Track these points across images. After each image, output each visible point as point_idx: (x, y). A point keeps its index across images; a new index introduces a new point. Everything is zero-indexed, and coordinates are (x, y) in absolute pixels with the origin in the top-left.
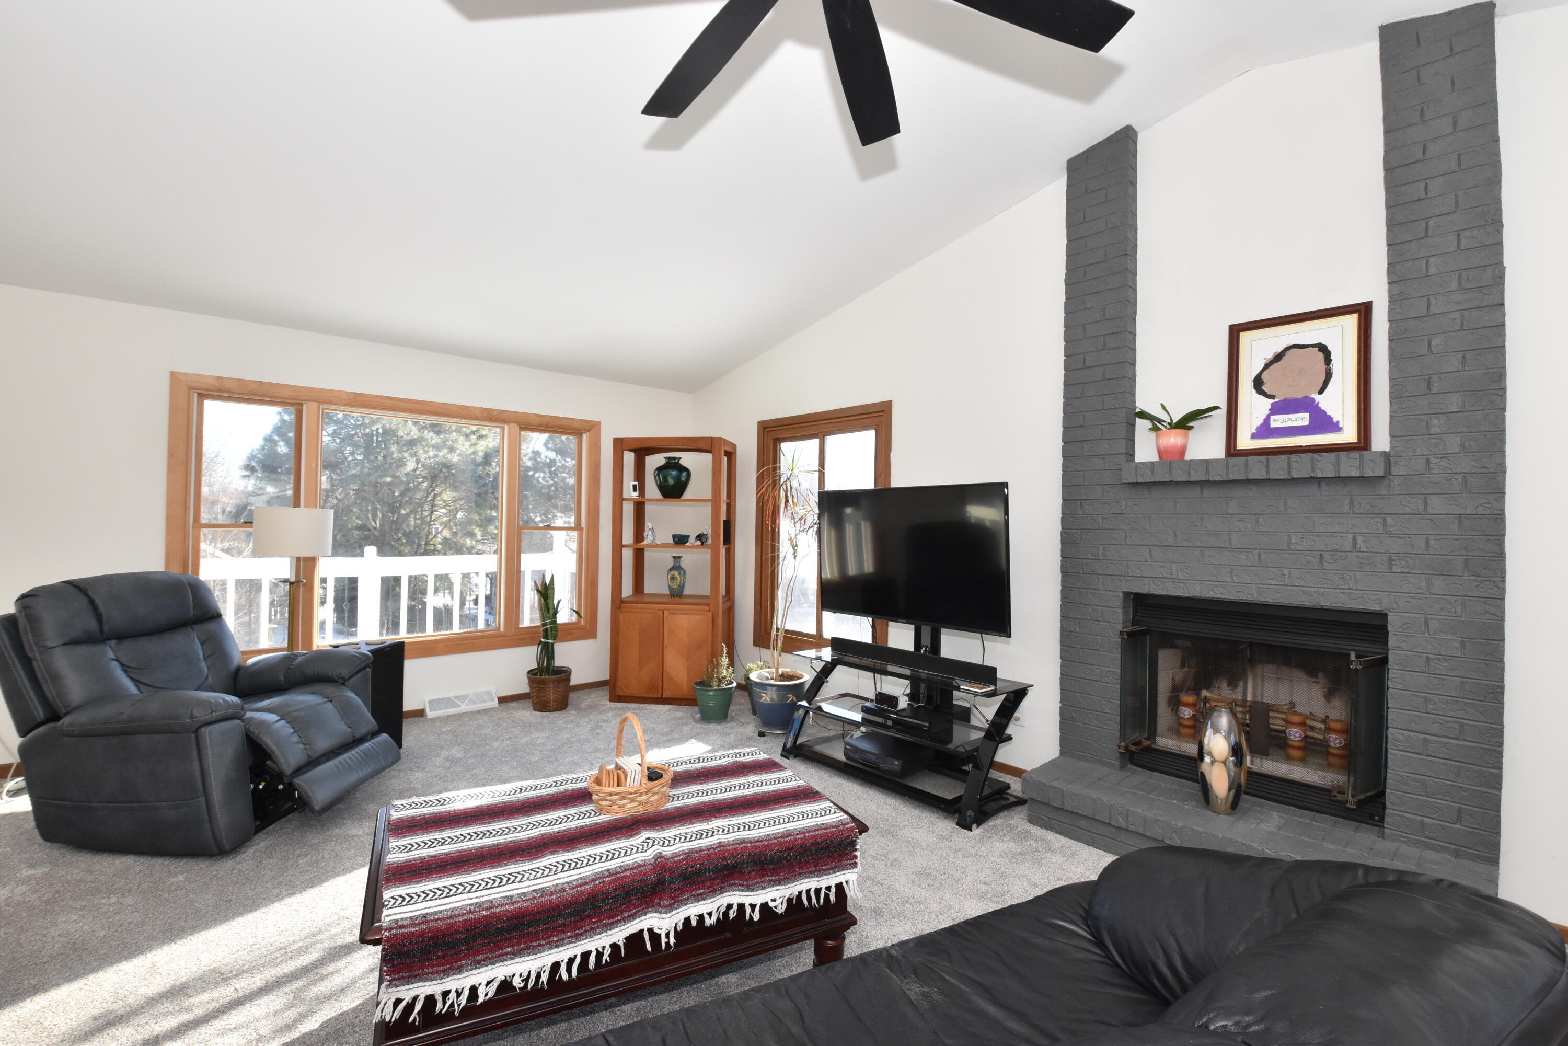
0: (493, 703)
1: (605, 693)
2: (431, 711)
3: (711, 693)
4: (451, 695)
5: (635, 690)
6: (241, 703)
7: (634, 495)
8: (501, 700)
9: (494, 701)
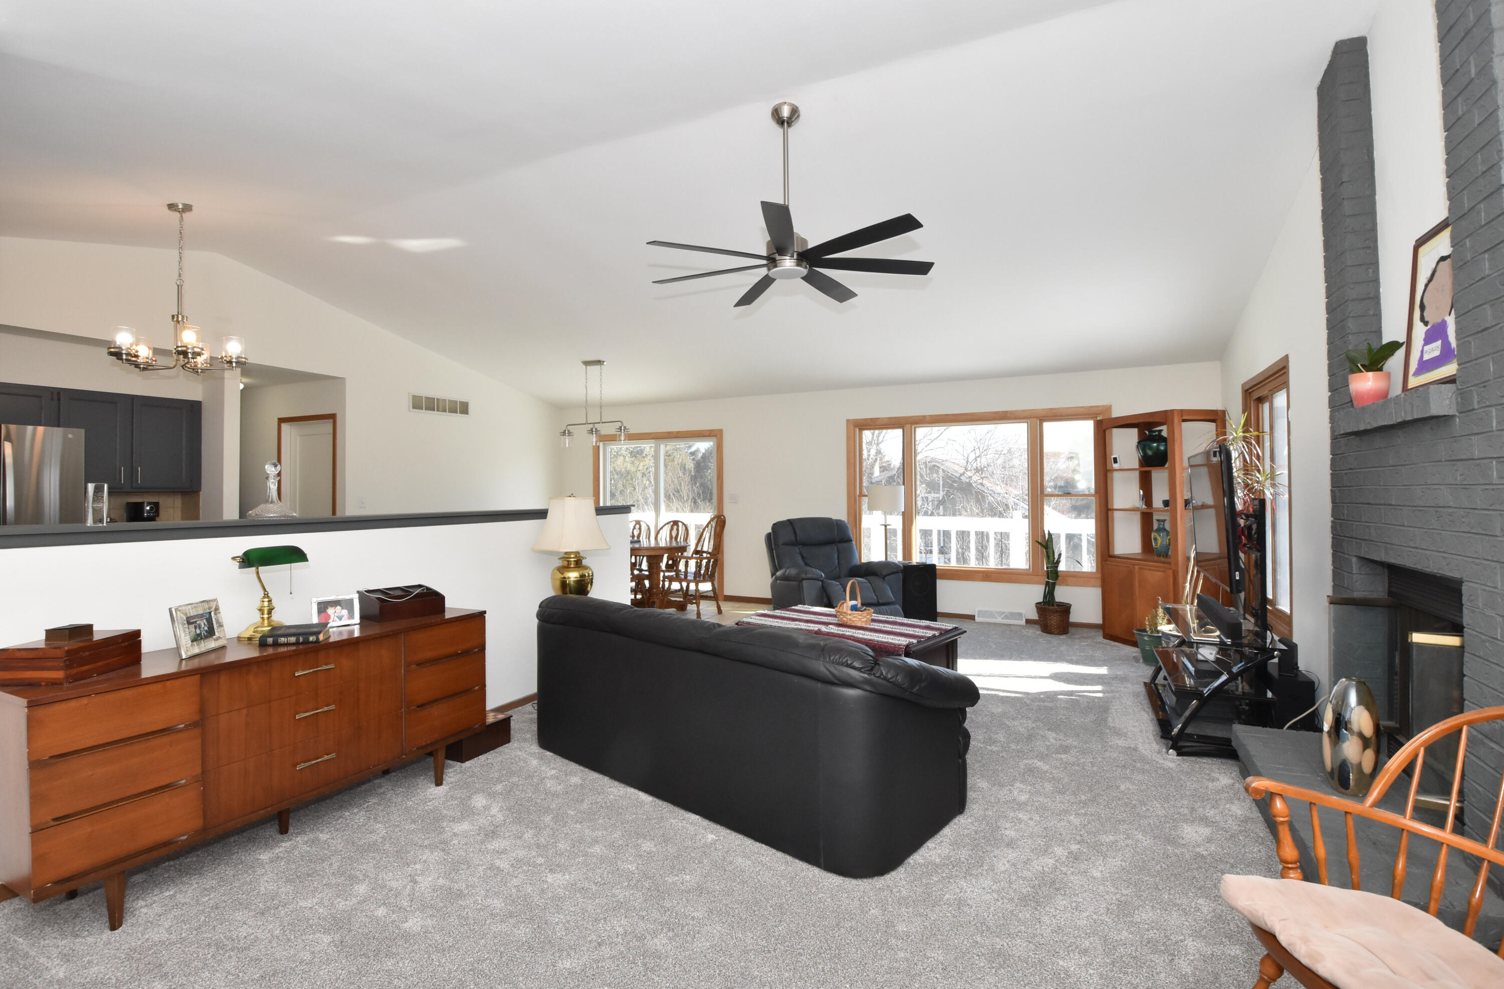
1: (1100, 633)
2: (979, 617)
3: (1146, 638)
4: (993, 609)
5: (1116, 631)
6: (823, 575)
7: (1116, 466)
8: (1028, 621)
9: (1022, 620)
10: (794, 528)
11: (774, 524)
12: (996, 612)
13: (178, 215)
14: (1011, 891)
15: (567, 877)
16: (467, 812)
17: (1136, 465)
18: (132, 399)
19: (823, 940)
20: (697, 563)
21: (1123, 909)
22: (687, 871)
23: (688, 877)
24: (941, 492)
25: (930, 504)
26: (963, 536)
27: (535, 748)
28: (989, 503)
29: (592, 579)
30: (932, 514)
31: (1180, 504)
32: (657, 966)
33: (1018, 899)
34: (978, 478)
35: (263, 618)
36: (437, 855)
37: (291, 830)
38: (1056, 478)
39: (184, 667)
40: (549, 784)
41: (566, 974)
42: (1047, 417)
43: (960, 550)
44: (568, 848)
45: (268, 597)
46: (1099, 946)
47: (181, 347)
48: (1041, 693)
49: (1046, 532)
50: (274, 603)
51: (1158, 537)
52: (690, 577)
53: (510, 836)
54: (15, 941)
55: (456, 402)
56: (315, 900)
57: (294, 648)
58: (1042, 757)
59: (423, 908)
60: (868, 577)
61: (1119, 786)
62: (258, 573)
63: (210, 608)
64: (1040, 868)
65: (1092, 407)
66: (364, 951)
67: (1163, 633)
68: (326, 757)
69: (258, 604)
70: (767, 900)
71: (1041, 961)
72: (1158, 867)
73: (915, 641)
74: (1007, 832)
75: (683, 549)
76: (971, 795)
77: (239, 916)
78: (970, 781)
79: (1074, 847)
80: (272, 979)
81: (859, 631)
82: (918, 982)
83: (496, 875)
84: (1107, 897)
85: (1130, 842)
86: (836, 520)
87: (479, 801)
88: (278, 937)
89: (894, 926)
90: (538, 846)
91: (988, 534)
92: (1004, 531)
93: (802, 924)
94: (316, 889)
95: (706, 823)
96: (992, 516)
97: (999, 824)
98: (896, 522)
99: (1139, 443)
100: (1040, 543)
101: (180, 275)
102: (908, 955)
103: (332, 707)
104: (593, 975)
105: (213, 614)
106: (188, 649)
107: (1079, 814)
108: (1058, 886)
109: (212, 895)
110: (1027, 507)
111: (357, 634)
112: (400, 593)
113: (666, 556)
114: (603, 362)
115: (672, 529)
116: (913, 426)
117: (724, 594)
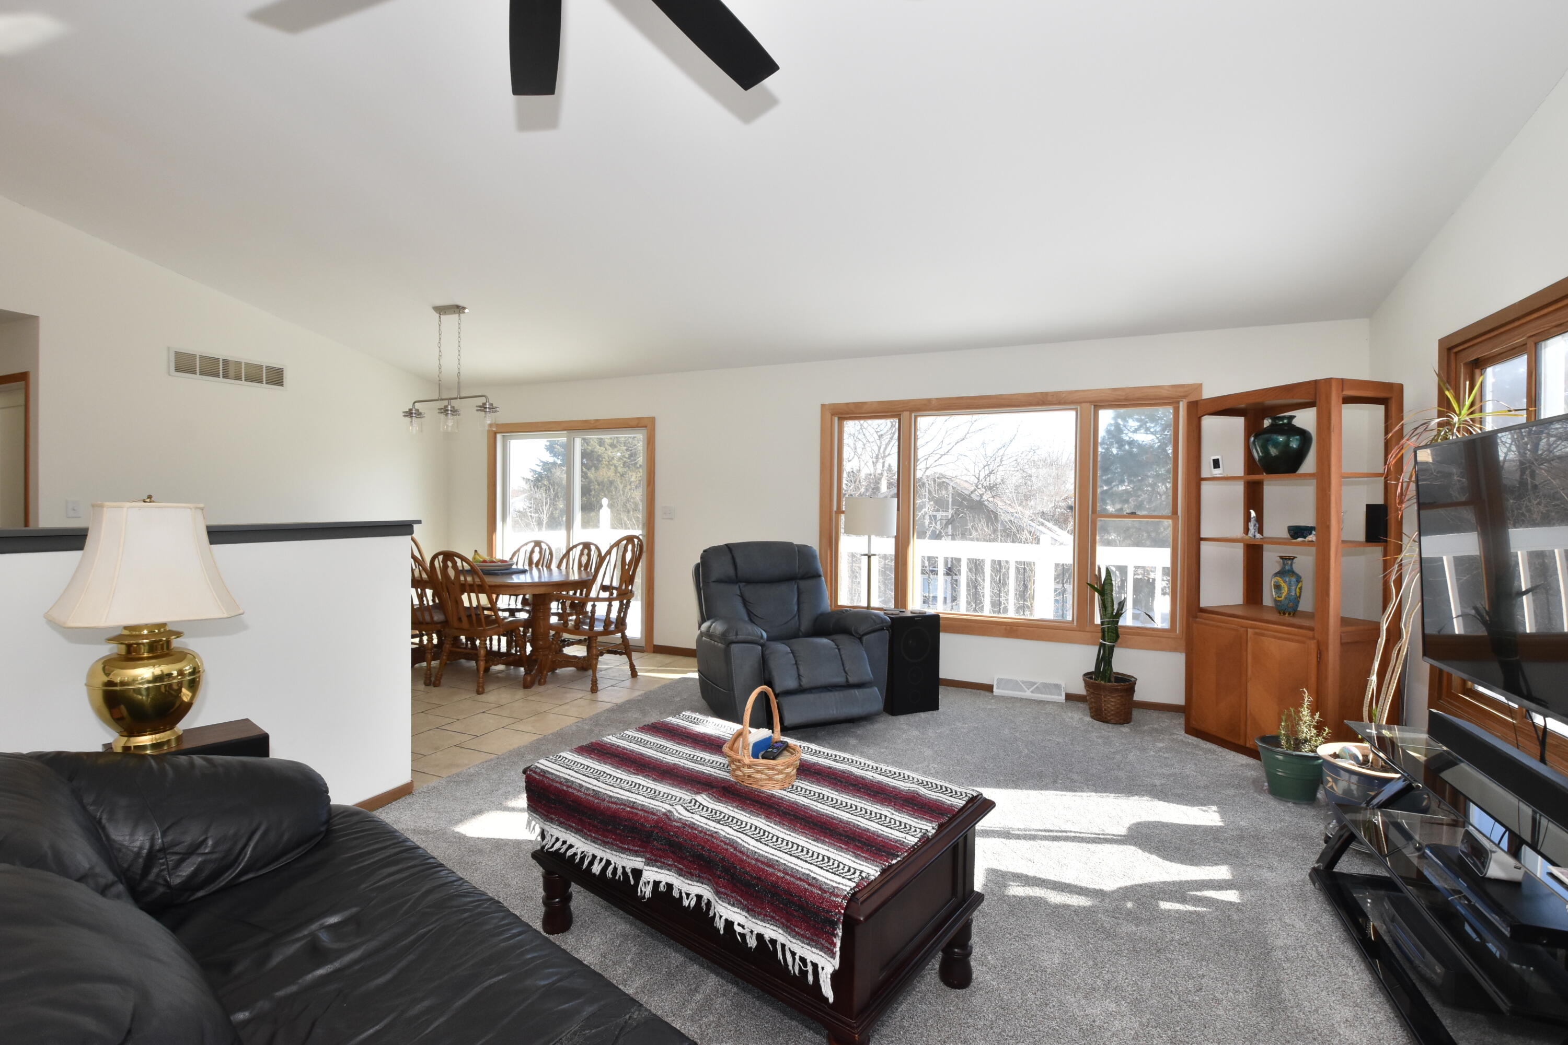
0: (1060, 697)
1: (1179, 721)
2: (997, 688)
3: (1280, 757)
4: (1019, 678)
5: (1211, 726)
6: (765, 635)
7: (1217, 472)
8: (1069, 697)
9: (1061, 695)
10: (733, 558)
11: (706, 551)
12: (1024, 682)
24: (950, 510)
25: (938, 523)
28: (1003, 525)
31: (1335, 533)
34: (990, 496)
42: (1106, 403)
43: (972, 590)
49: (1102, 570)
51: (1283, 584)
55: (261, 366)
60: (838, 637)
65: (1169, 386)
73: (875, 870)
86: (800, 546)
91: (1005, 564)
92: (1027, 560)
99: (1247, 437)
100: (1091, 584)
114: (464, 308)
115: (532, 552)
116: (913, 415)
117: (655, 643)
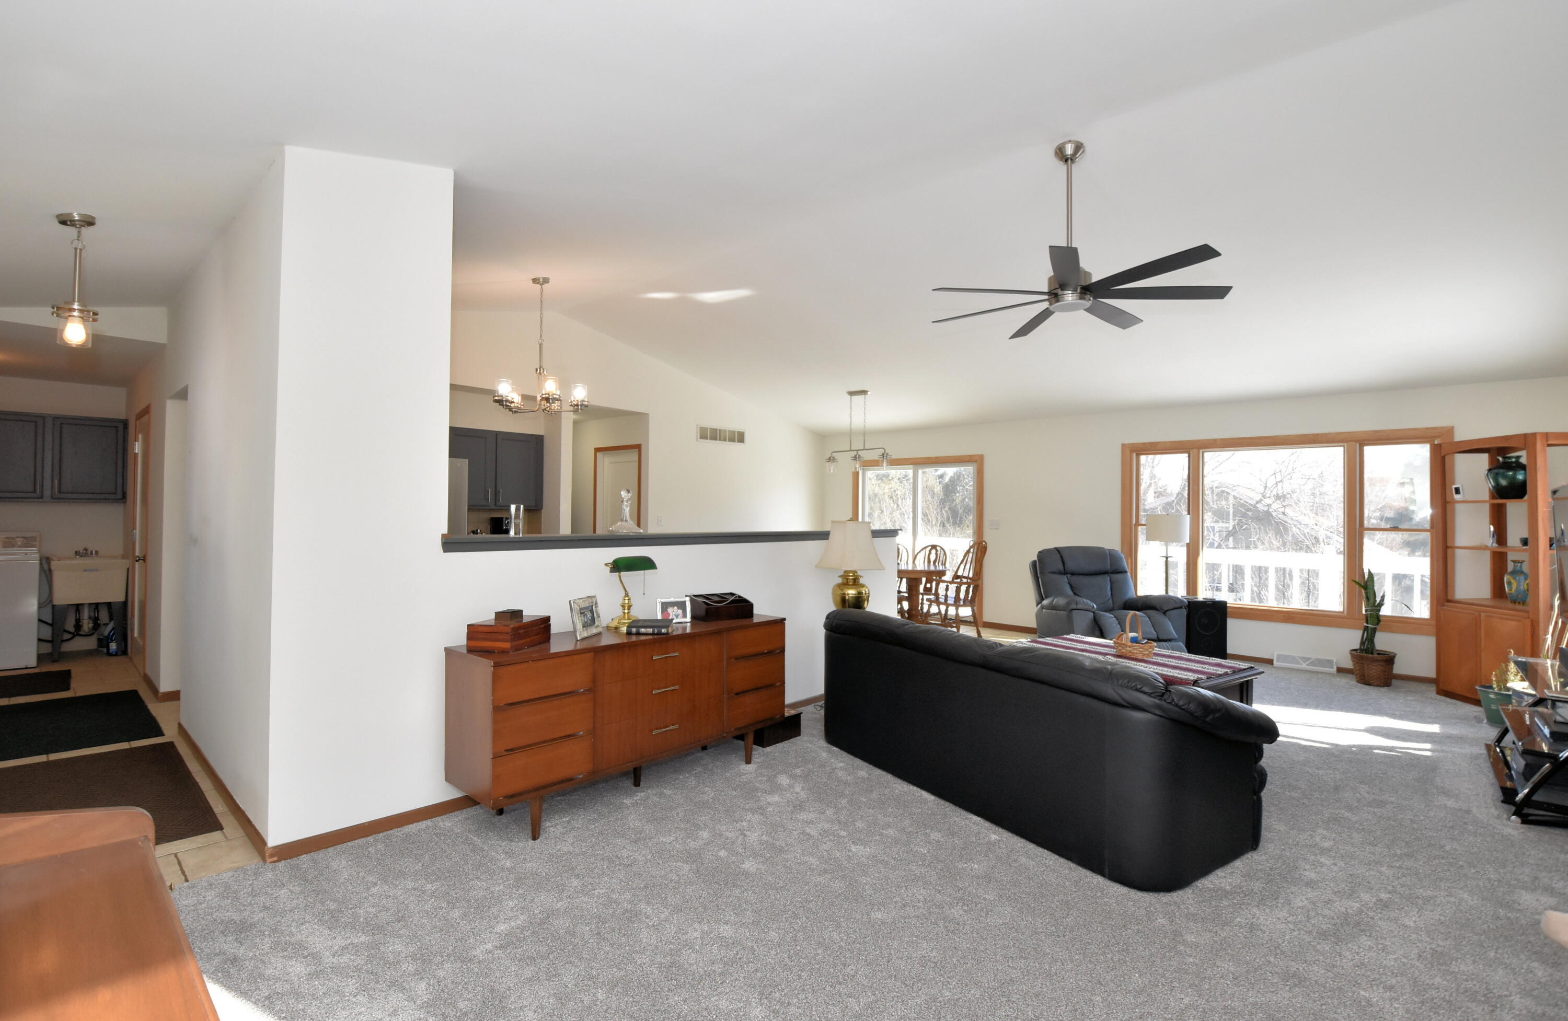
1: (1433, 688)
2: (1277, 661)
3: (1492, 696)
4: (1296, 655)
5: (1454, 688)
6: (1095, 606)
7: (1457, 497)
8: (1340, 670)
9: (1332, 668)
10: (1061, 557)
11: (1040, 552)
12: (1300, 658)
13: (539, 286)
14: (1308, 925)
15: (868, 850)
16: (776, 788)
17: (1486, 496)
18: (497, 434)
19: (1110, 935)
20: (957, 587)
21: (1439, 959)
22: (975, 861)
23: (976, 866)
24: (1231, 521)
25: (1217, 535)
26: (1260, 572)
27: (823, 743)
28: (1293, 536)
29: (868, 596)
30: (1219, 546)
31: (1543, 543)
32: (957, 930)
33: (1317, 933)
34: (1278, 506)
35: (624, 613)
36: (757, 818)
37: (642, 784)
38: (1384, 507)
39: (579, 646)
40: (840, 774)
41: (879, 923)
42: (1369, 440)
43: (1255, 589)
44: (866, 828)
45: (628, 596)
46: (1407, 986)
47: (545, 394)
48: (1354, 746)
49: (1366, 571)
50: (632, 602)
51: (1513, 581)
52: (951, 601)
53: (814, 811)
54: (471, 839)
55: (735, 432)
56: (672, 838)
57: (651, 637)
58: (1350, 808)
59: (755, 855)
60: (1147, 611)
61: (1444, 846)
62: (620, 577)
63: (592, 602)
64: (1343, 910)
65: (1428, 429)
66: (716, 880)
67: (1515, 691)
68: (672, 727)
69: (621, 601)
70: (1054, 896)
71: (1340, 989)
72: (1485, 926)
73: (1203, 677)
74: (1307, 873)
75: (943, 573)
76: (1264, 834)
77: (619, 841)
78: (1265, 821)
79: (1384, 896)
80: (653, 889)
81: (1141, 664)
82: (1207, 984)
83: (808, 840)
84: (1420, 945)
85: (1453, 899)
86: (1109, 550)
87: (784, 780)
88: (650, 861)
89: (1182, 936)
90: (839, 822)
91: (1291, 572)
92: (1311, 568)
93: (1088, 920)
94: (670, 830)
95: (987, 824)
96: (1296, 550)
97: (1297, 864)
98: (1179, 554)
99: (1490, 470)
100: (1355, 582)
101: (541, 336)
102: (1197, 961)
103: (677, 687)
104: (902, 927)
105: (594, 607)
106: (581, 634)
107: (1392, 867)
108: (1363, 927)
109: (596, 825)
110: (1342, 540)
111: (688, 631)
112: (717, 599)
113: (924, 580)
114: (867, 392)
115: (930, 553)
116: (1201, 451)
117: (984, 620)
